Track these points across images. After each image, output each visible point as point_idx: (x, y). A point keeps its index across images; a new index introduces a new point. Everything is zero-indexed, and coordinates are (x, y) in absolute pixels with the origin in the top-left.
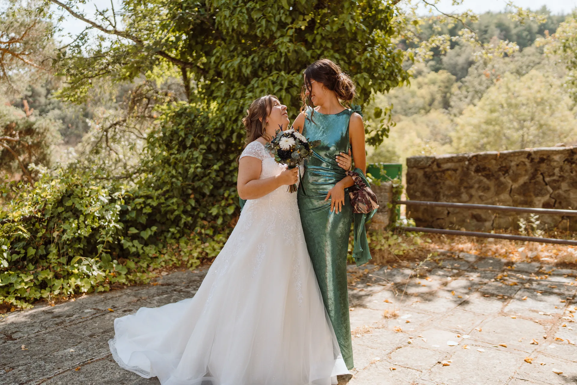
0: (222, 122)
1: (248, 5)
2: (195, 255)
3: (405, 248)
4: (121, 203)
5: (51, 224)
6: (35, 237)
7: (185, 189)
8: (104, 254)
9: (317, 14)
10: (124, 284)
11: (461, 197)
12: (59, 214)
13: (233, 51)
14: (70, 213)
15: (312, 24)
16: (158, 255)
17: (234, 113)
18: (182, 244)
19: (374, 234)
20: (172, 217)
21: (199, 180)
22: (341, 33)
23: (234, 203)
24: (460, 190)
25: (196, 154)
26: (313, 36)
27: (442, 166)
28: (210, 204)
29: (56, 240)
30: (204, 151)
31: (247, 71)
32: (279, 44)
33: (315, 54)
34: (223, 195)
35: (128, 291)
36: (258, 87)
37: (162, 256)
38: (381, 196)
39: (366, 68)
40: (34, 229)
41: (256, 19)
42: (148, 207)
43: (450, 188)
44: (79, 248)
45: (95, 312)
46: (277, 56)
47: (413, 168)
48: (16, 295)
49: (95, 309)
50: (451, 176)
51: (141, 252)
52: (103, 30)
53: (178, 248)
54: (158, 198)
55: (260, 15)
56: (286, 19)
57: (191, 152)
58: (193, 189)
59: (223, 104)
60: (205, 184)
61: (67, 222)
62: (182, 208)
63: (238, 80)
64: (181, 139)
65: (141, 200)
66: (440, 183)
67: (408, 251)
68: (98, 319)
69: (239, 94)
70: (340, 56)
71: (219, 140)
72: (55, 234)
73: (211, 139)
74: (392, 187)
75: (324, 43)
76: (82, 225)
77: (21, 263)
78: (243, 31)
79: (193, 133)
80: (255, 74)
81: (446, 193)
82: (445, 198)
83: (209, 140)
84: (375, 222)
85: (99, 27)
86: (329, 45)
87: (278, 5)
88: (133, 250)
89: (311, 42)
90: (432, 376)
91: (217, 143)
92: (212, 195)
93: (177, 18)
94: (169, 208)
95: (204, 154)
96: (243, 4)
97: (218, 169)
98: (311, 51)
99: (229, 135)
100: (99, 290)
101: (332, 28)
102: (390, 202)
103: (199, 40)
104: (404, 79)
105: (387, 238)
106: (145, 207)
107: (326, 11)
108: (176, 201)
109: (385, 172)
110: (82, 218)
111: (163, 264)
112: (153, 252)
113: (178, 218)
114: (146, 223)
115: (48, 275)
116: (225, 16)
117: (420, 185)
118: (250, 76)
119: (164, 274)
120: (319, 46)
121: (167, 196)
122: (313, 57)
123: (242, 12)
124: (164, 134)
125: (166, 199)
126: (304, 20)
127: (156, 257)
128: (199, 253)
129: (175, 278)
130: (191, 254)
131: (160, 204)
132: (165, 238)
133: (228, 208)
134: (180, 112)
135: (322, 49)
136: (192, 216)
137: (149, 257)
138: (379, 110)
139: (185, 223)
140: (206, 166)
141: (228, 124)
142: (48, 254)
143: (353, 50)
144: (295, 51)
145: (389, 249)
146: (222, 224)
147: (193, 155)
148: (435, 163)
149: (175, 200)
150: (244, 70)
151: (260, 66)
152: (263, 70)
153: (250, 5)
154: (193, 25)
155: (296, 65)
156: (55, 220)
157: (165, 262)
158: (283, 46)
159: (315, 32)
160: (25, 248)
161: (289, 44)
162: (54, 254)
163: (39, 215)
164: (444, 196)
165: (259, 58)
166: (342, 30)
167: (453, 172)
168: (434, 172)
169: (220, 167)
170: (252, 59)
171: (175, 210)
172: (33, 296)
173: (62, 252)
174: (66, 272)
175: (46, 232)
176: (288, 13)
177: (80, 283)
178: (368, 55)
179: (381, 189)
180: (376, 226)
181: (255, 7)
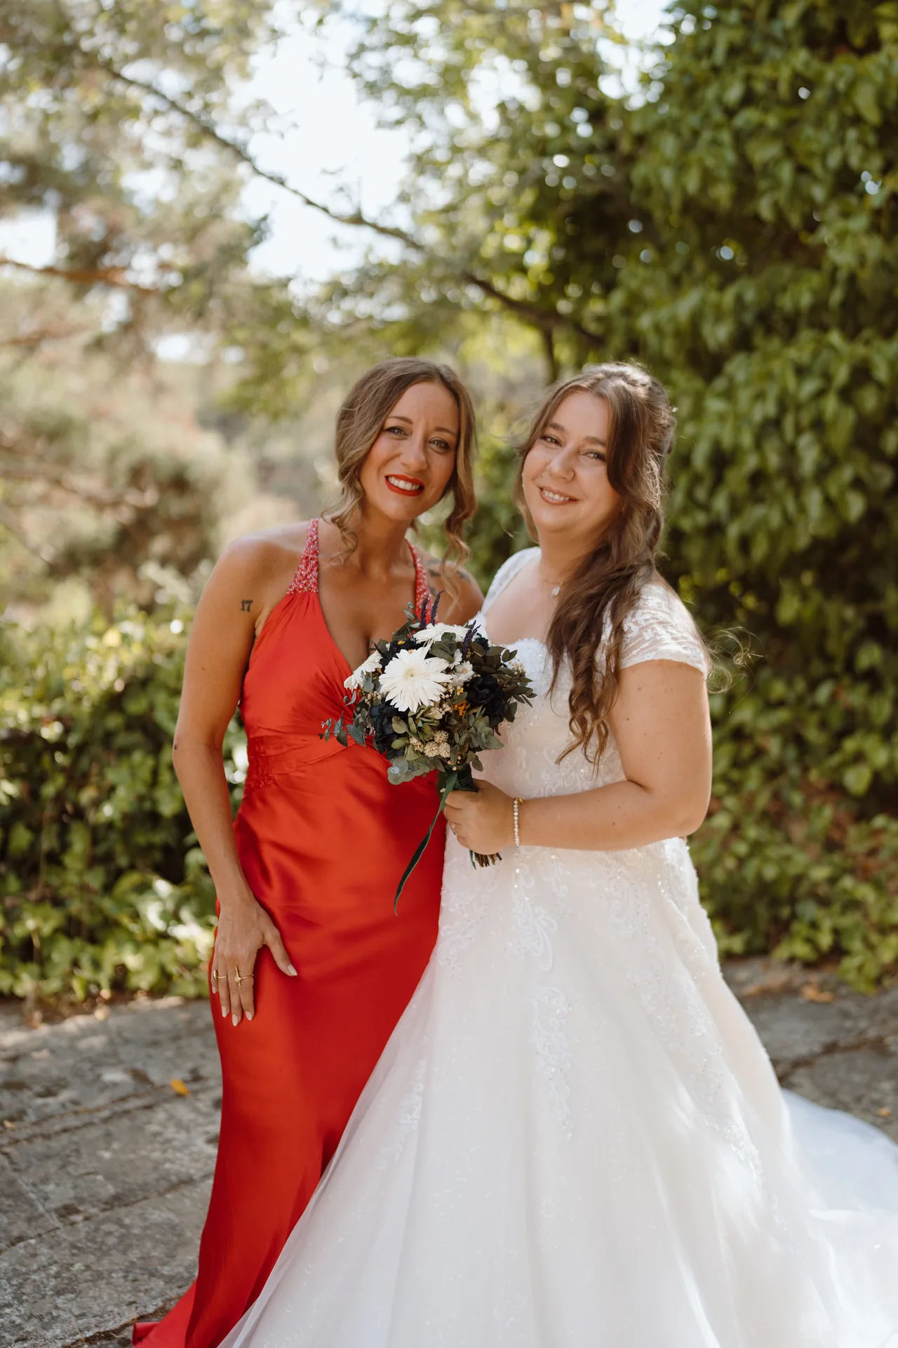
1: (739, 121)
5: (84, 763)
6: (34, 794)
12: (109, 736)
14: (136, 737)
31: (718, 334)
40: (36, 771)
41: (763, 162)
44: (150, 847)
45: (130, 1086)
46: (822, 283)
49: (136, 1072)
61: (124, 760)
63: (688, 362)
72: (87, 795)
76: (165, 777)
78: (716, 202)
80: (743, 342)
96: (722, 119)
103: (590, 249)
115: (46, 919)
118: (726, 349)
123: (718, 144)
142: (65, 846)
150: (707, 329)
151: (762, 317)
152: (770, 330)
153: (748, 122)
154: (572, 203)
155: (882, 311)
156: (96, 750)
158: (843, 246)
160: (6, 826)
162: (76, 855)
163: (51, 732)
170: (739, 298)
173: (101, 849)
174: (99, 919)
175: (67, 785)
176: (872, 139)
177: (132, 960)
181: (762, 125)
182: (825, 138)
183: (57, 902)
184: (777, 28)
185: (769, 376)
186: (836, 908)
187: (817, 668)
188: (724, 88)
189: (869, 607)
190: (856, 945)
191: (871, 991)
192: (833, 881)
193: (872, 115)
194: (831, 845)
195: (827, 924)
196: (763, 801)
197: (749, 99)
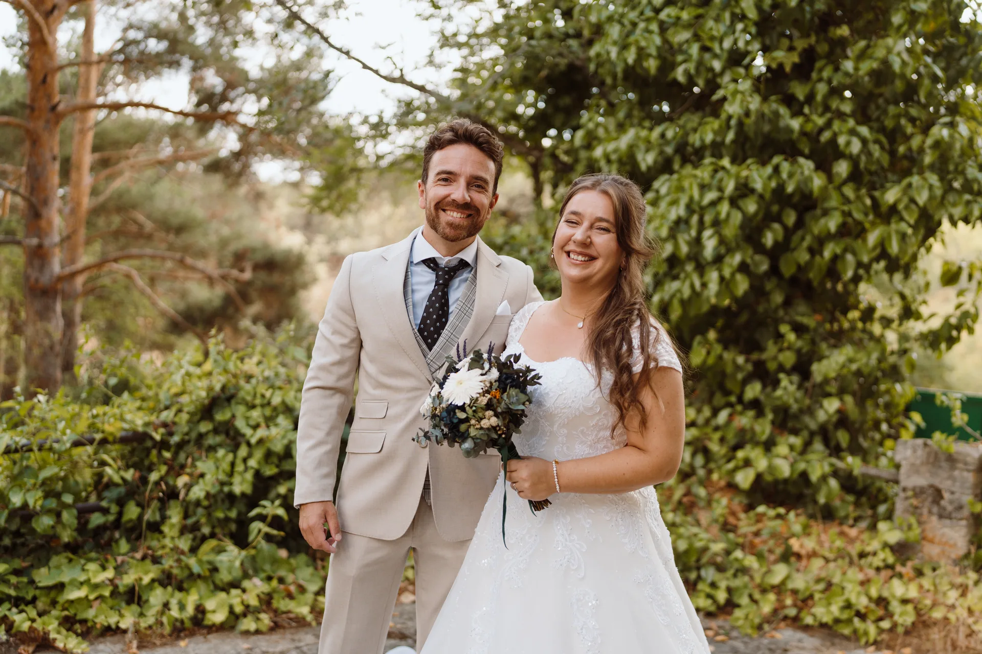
1: (663, 15)
5: (182, 456)
6: (144, 480)
8: (263, 543)
9: (822, 36)
10: (304, 618)
12: (201, 436)
14: (218, 439)
15: (809, 59)
19: (927, 571)
26: (809, 86)
29: (182, 495)
32: (724, 99)
33: (809, 127)
38: (953, 479)
39: (934, 162)
40: (146, 463)
41: (679, 43)
44: (227, 519)
46: (720, 127)
48: (66, 613)
55: (685, 35)
61: (211, 455)
70: (871, 134)
72: (182, 481)
75: (834, 104)
76: (240, 467)
77: (107, 535)
78: (647, 71)
80: (665, 167)
84: (931, 541)
87: (733, 13)
89: (802, 98)
96: (652, 15)
98: (800, 119)
100: (244, 627)
101: (857, 69)
102: (976, 496)
105: (964, 591)
107: (843, 31)
109: (966, 417)
110: (243, 451)
115: (146, 573)
118: (653, 171)
120: (820, 110)
122: (803, 133)
123: (648, 31)
126: (791, 49)
138: (954, 269)
142: (164, 518)
143: (903, 121)
144: (761, 116)
145: (970, 621)
150: (639, 157)
151: (679, 150)
152: (684, 160)
153: (669, 16)
156: (191, 448)
158: (734, 102)
159: (814, 75)
160: (121, 503)
161: (751, 98)
162: (173, 526)
163: (158, 434)
165: (675, 132)
170: (663, 136)
172: (101, 621)
173: (190, 521)
174: (186, 573)
175: (168, 473)
176: (753, 30)
177: (210, 605)
178: (945, 132)
179: (951, 459)
180: (932, 550)
181: (678, 18)
182: (721, 29)
183: (156, 560)
185: (681, 189)
186: (730, 572)
187: (719, 399)
189: (755, 356)
190: (744, 601)
191: (755, 635)
192: (728, 553)
193: (752, 14)
194: (727, 527)
195: (723, 584)
196: (678, 493)
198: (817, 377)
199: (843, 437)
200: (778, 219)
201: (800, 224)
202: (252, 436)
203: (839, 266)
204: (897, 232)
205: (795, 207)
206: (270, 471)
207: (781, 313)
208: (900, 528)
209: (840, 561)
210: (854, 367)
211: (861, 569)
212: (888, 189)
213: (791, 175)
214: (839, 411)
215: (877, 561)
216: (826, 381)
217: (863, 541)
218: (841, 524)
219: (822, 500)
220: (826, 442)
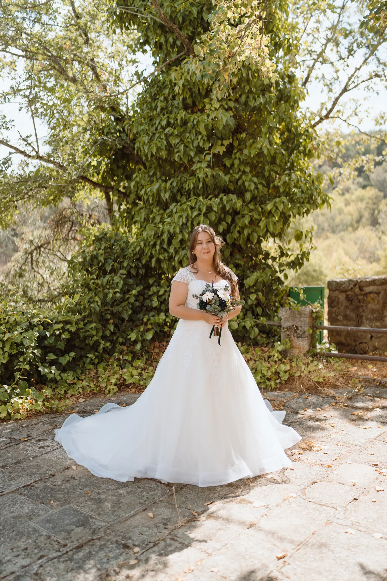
0: (141, 247)
1: (166, 131)
2: (113, 381)
3: (325, 375)
4: (39, 329)
7: (103, 314)
8: (21, 382)
9: (235, 138)
10: (40, 411)
11: (384, 321)
13: (153, 176)
15: (230, 149)
16: (75, 381)
17: (152, 238)
18: (100, 370)
19: (294, 360)
20: (91, 343)
21: (118, 305)
22: (259, 157)
23: (153, 328)
24: (383, 313)
25: (116, 279)
26: (232, 160)
27: (364, 289)
28: (130, 329)
30: (125, 276)
31: (166, 196)
32: (197, 169)
33: (233, 179)
34: (142, 320)
35: (44, 419)
36: (176, 212)
37: (81, 382)
38: (301, 321)
39: (284, 192)
41: (174, 144)
42: (66, 333)
43: (373, 311)
45: (9, 441)
46: (196, 181)
47: (334, 291)
49: (10, 438)
50: (373, 299)
51: (58, 378)
52: (26, 155)
53: (96, 373)
54: (77, 323)
55: (177, 140)
56: (203, 144)
57: (111, 277)
58: (112, 314)
59: (143, 229)
60: (123, 309)
62: (100, 334)
63: (158, 205)
64: (101, 264)
65: (60, 326)
66: (362, 306)
67: (328, 378)
68: (12, 448)
69: (158, 219)
70: (259, 180)
71: (138, 265)
73: (131, 264)
74: (312, 312)
75: (242, 168)
78: (162, 156)
79: (113, 258)
80: (174, 199)
81: (369, 316)
82: (368, 322)
83: (128, 265)
84: (295, 348)
85: (23, 153)
86: (248, 169)
87: (196, 131)
88: (51, 376)
89: (229, 166)
90: (347, 514)
91: (137, 267)
92: (131, 320)
93: (98, 143)
94: (88, 333)
95: (124, 280)
96: (161, 130)
97: (137, 294)
98: (229, 176)
99: (148, 260)
100: (15, 418)
101: (250, 153)
102: (310, 327)
103: (120, 164)
104: (323, 202)
105: (307, 364)
106: (63, 332)
107: (244, 135)
108: (95, 327)
109: (305, 296)
111: (81, 390)
112: (71, 378)
113: (97, 344)
114: (64, 349)
116: (144, 142)
117: (342, 308)
118: (169, 201)
119: (81, 400)
120: (237, 171)
121: (86, 321)
122: (230, 182)
123: (160, 138)
124: (85, 259)
125: (85, 325)
126: (222, 145)
127: (75, 384)
128: (117, 379)
129: (92, 405)
130: (109, 380)
131: (78, 329)
132: (84, 363)
133: (147, 333)
134: (100, 237)
135: (240, 173)
136: (111, 342)
137: (67, 383)
138: (300, 233)
139: (104, 348)
140: (125, 291)
141: (147, 249)
143: (272, 173)
144: (213, 176)
145: (309, 376)
146: (141, 349)
147: (113, 280)
148: (357, 286)
149: (93, 325)
150: (162, 195)
151: (178, 191)
152: (182, 195)
153: (169, 131)
154: (114, 151)
155: (214, 189)
157: (83, 388)
158: (200, 172)
159: (233, 156)
161: (207, 170)
164: (366, 320)
165: (177, 183)
166: (260, 154)
167: (375, 295)
168: (356, 295)
169: (138, 292)
170: (171, 184)
171: (94, 336)
176: (206, 138)
178: (287, 179)
179: (300, 314)
180: (296, 352)
181: (173, 133)
182: (192, 137)
184: (175, 102)
185: (183, 210)
188: (161, 120)
193: (204, 133)
197: (169, 124)
198: (246, 286)
199: (259, 310)
200: (224, 220)
201: (233, 221)
202: (4, 337)
203: (251, 238)
204: (272, 221)
205: (231, 214)
206: (14, 352)
207: (229, 259)
208: (283, 344)
209: (260, 361)
210: (261, 279)
211: (269, 363)
212: (268, 204)
213: (227, 202)
214: (256, 299)
215: (275, 359)
216: (250, 287)
217: (270, 352)
218: (261, 347)
219: (252, 337)
220: (253, 314)
